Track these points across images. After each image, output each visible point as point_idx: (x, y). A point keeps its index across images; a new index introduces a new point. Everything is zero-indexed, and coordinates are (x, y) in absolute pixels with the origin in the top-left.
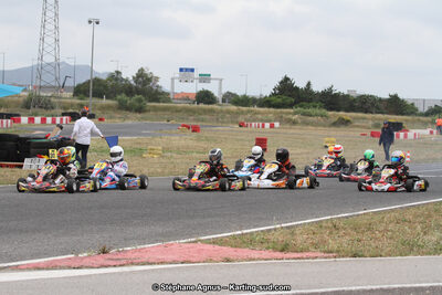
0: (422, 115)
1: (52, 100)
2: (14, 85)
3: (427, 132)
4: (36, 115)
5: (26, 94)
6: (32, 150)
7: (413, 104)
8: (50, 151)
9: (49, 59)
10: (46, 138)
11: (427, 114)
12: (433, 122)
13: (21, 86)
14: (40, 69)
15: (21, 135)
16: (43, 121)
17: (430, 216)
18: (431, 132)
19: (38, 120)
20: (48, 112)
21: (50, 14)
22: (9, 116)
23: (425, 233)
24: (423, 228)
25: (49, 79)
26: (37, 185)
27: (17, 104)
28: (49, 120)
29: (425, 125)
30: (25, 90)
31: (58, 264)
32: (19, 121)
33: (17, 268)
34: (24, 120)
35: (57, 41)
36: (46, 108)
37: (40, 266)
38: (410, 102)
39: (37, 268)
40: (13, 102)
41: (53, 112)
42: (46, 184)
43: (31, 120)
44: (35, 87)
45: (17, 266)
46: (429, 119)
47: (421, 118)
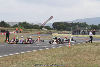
0: (12, 27)
3: (13, 32)
7: (9, 24)
11: (13, 27)
12: (15, 29)
17: (13, 59)
18: (15, 33)
23: (12, 64)
24: (11, 63)
26: (12, 43)
29: (13, 30)
38: (8, 23)
42: (13, 42)
46: (14, 28)
47: (12, 28)
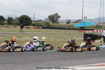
1: (102, 26)
2: (93, 22)
4: (98, 30)
5: (96, 25)
6: (97, 38)
8: (102, 38)
9: (101, 16)
10: (101, 35)
13: (95, 23)
14: (99, 19)
15: (95, 34)
16: (100, 31)
19: (99, 31)
20: (101, 29)
21: (102, 6)
22: (92, 30)
25: (101, 21)
27: (94, 27)
28: (101, 31)
30: (96, 24)
31: (103, 65)
32: (94, 31)
33: (93, 66)
34: (95, 31)
35: (103, 12)
36: (101, 28)
37: (99, 65)
39: (98, 66)
40: (93, 26)
41: (102, 29)
43: (97, 31)
44: (98, 23)
45: (93, 65)
